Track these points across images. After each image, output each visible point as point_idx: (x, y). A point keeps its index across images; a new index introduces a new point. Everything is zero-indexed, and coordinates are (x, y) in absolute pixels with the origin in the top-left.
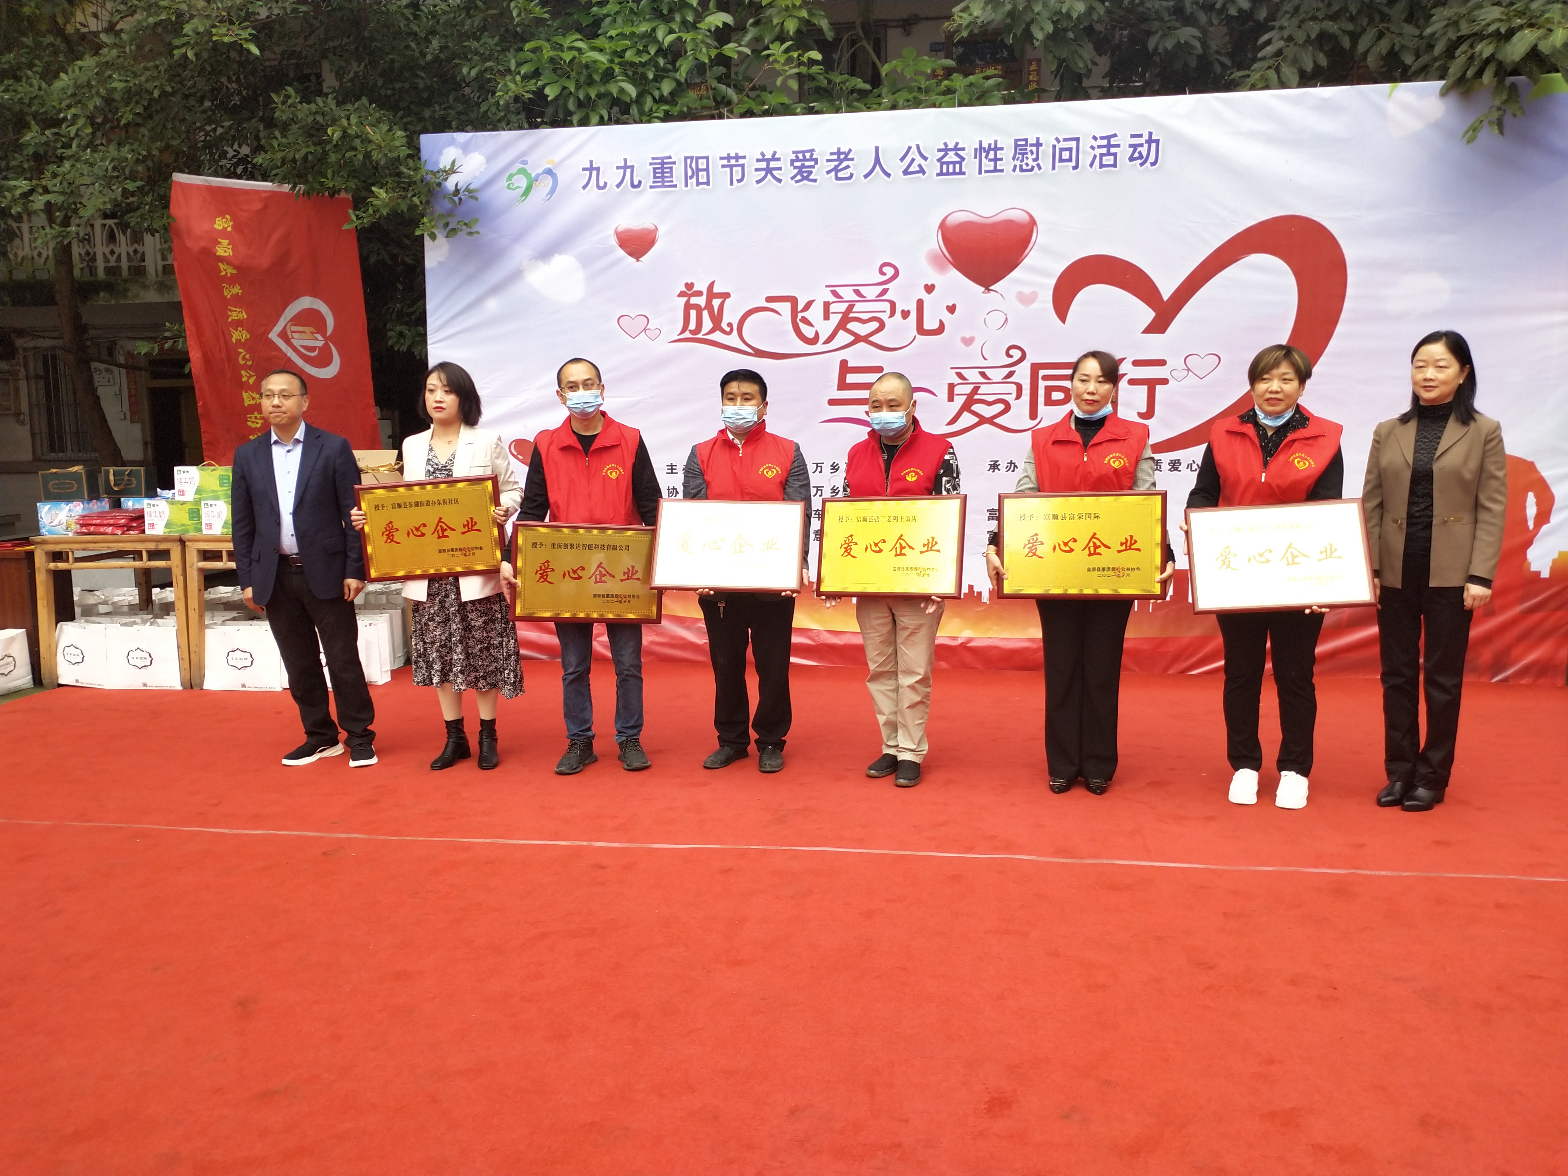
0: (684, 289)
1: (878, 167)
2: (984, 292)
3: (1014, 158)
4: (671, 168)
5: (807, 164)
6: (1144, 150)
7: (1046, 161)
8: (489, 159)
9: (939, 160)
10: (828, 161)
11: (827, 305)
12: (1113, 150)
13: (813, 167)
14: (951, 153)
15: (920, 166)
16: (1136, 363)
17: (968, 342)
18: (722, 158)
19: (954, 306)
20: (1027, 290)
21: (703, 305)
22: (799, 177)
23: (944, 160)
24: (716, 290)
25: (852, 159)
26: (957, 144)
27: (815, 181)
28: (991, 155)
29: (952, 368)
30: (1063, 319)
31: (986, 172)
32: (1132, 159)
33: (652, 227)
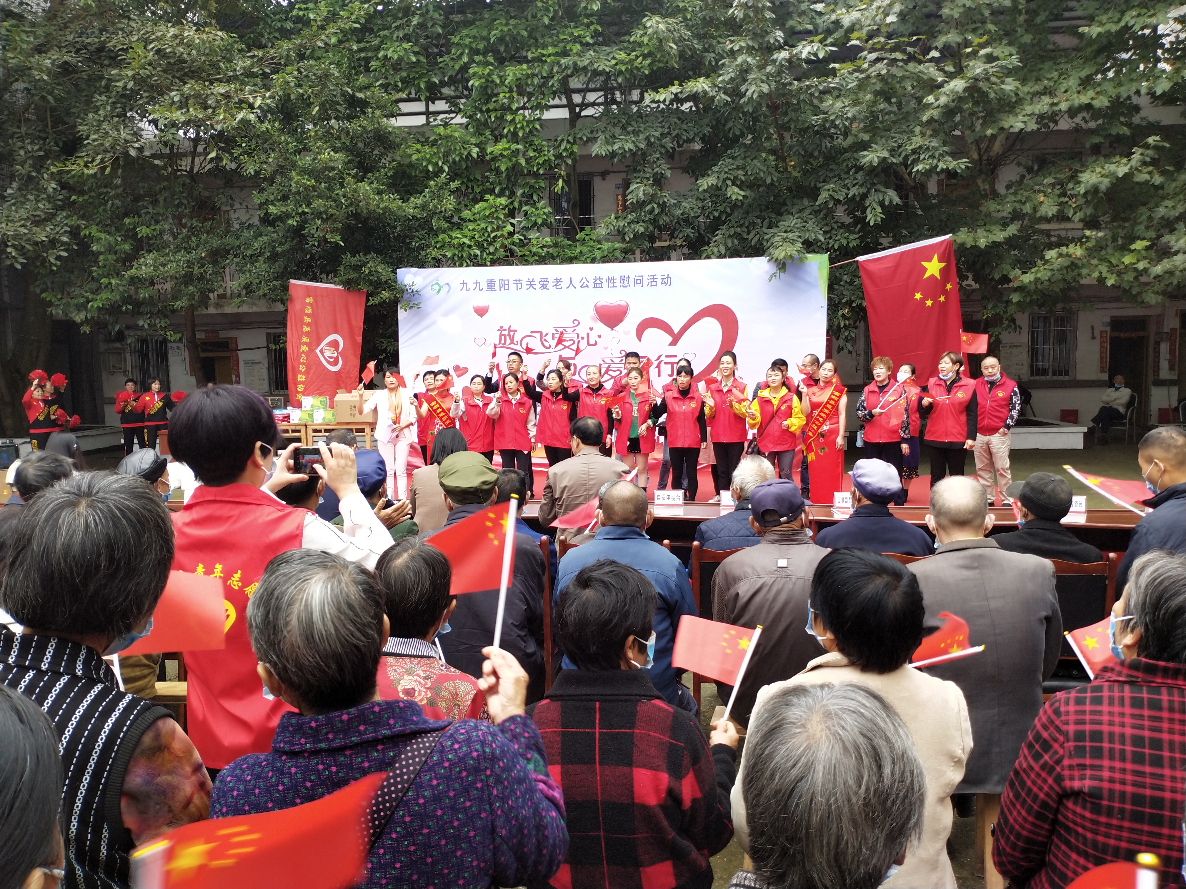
1: (571, 285)
3: (620, 282)
4: (494, 284)
6: (666, 280)
7: (632, 284)
8: (424, 279)
10: (553, 282)
11: (553, 335)
12: (655, 280)
13: (547, 284)
14: (598, 280)
15: (587, 285)
17: (606, 348)
18: (513, 280)
19: (600, 335)
20: (627, 330)
21: (507, 334)
22: (542, 288)
23: (595, 283)
24: (512, 328)
25: (562, 282)
26: (600, 277)
28: (612, 281)
29: (600, 358)
30: (640, 339)
31: (610, 287)
33: (487, 305)
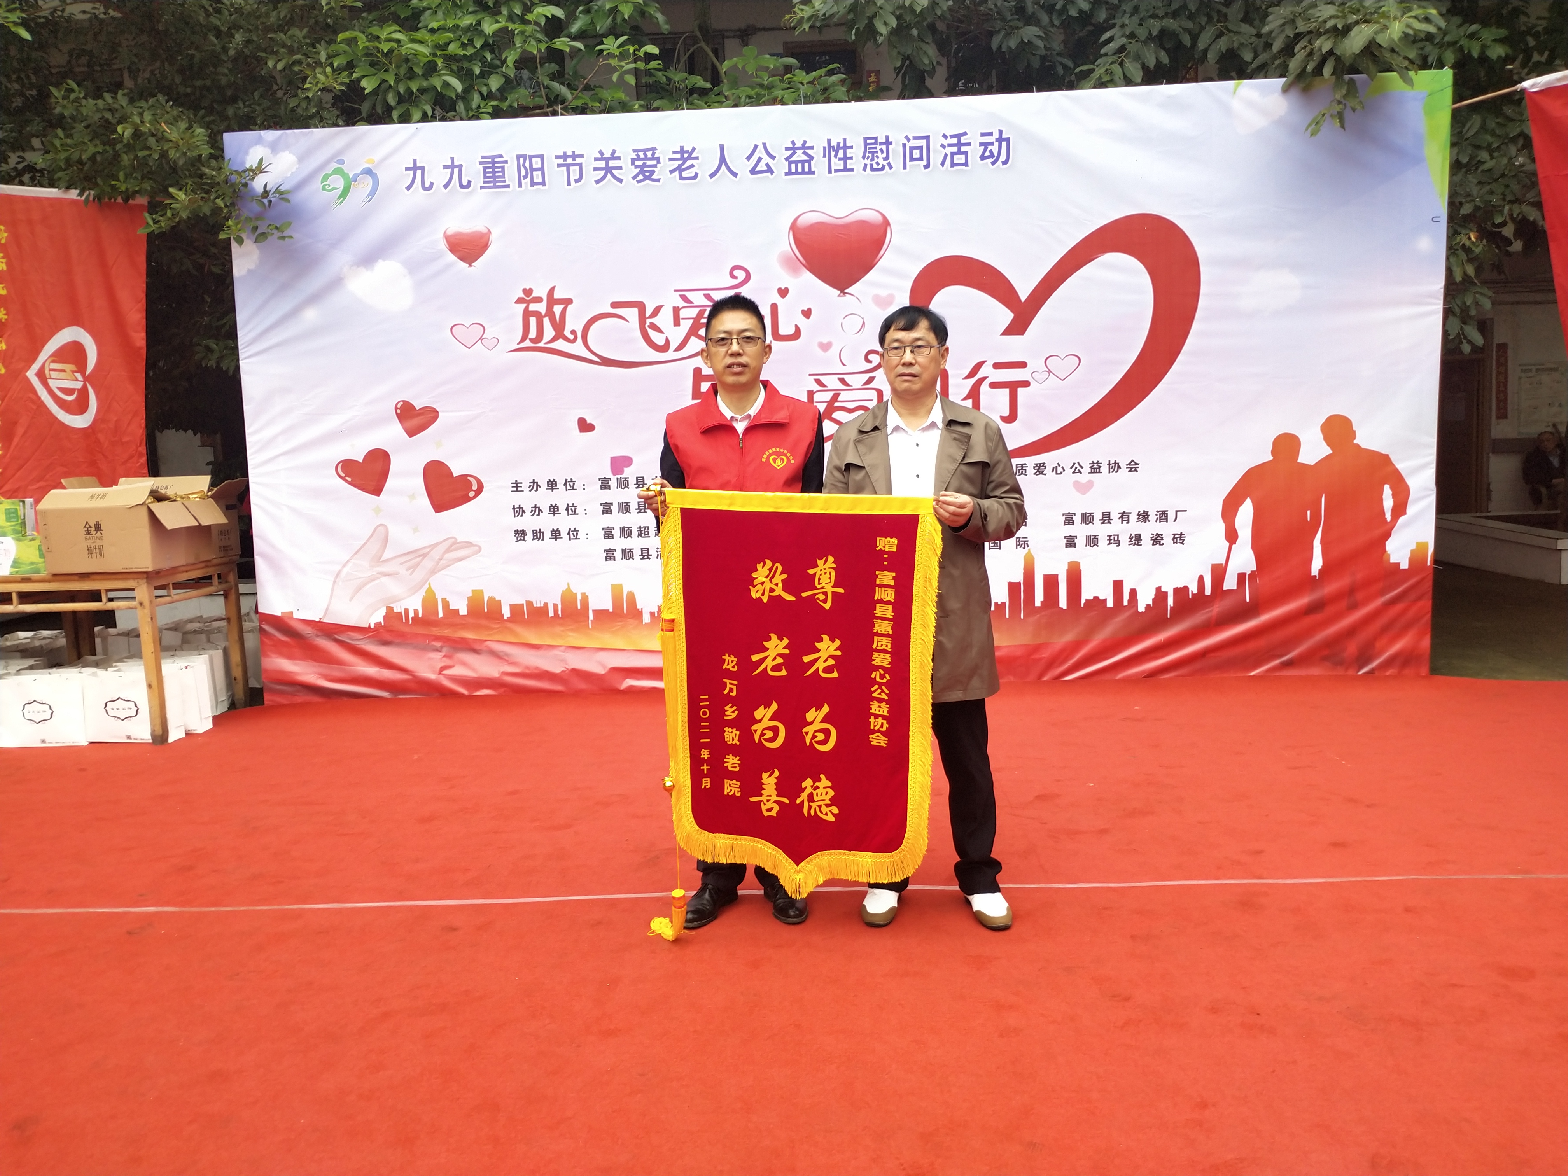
0: (522, 295)
1: (723, 166)
2: (839, 296)
3: (864, 157)
4: (503, 168)
5: (649, 163)
6: (995, 149)
7: (896, 159)
8: (301, 159)
9: (787, 159)
10: (671, 160)
11: (676, 310)
12: (963, 149)
13: (655, 166)
14: (799, 152)
15: (767, 165)
16: (997, 366)
17: (825, 347)
18: (557, 157)
19: (809, 310)
20: (883, 293)
21: (543, 312)
22: (641, 177)
23: (792, 159)
24: (557, 295)
25: (697, 158)
26: (805, 142)
27: (658, 180)
28: (841, 154)
29: (810, 375)
31: (836, 171)
32: (983, 158)
33: (485, 230)
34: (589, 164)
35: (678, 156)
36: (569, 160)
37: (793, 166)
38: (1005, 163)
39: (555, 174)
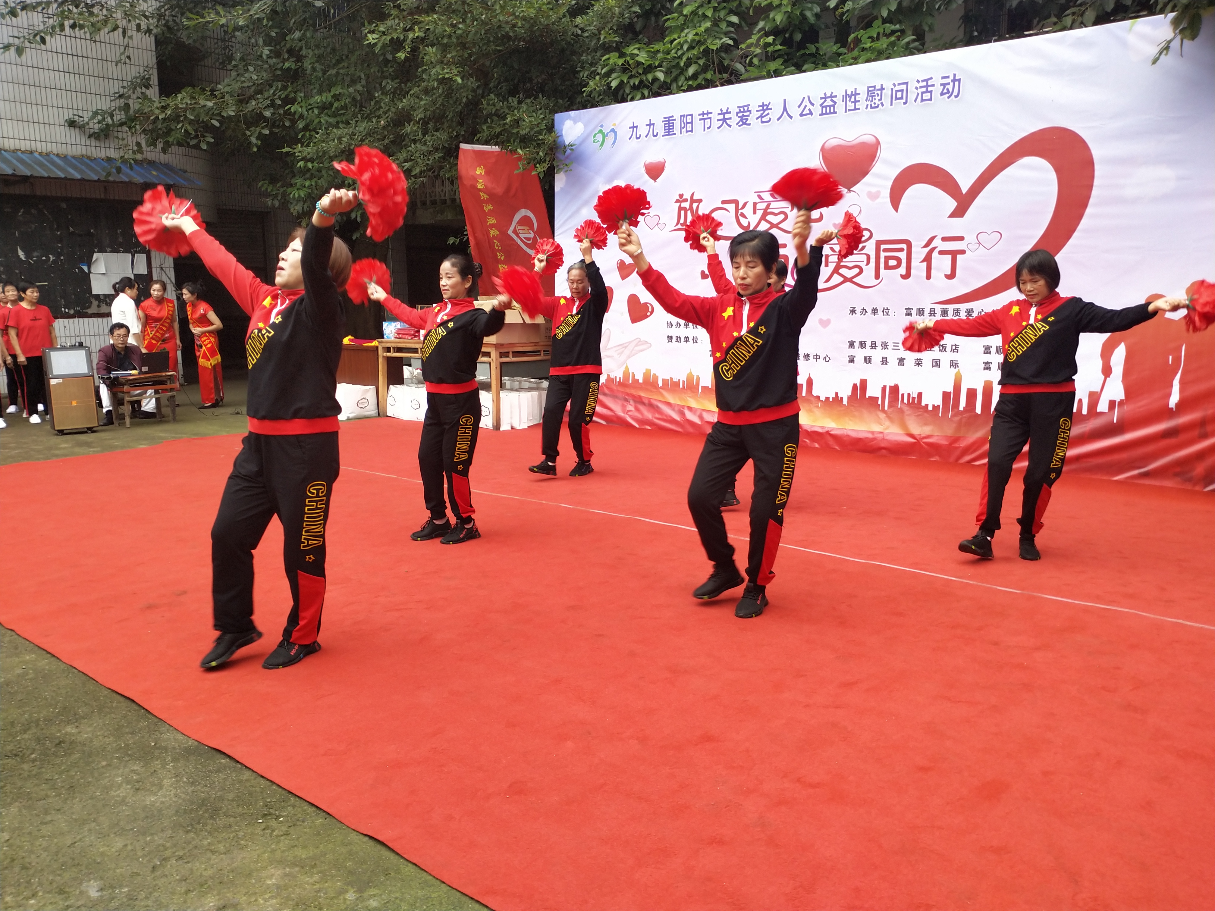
2: (848, 193)
5: (745, 114)
7: (886, 101)
8: (586, 125)
9: (821, 105)
16: (944, 239)
24: (695, 198)
25: (771, 109)
28: (853, 99)
30: (896, 210)
33: (663, 161)
34: (715, 117)
35: (761, 108)
36: (705, 116)
37: (824, 109)
38: (956, 97)
39: (698, 125)
